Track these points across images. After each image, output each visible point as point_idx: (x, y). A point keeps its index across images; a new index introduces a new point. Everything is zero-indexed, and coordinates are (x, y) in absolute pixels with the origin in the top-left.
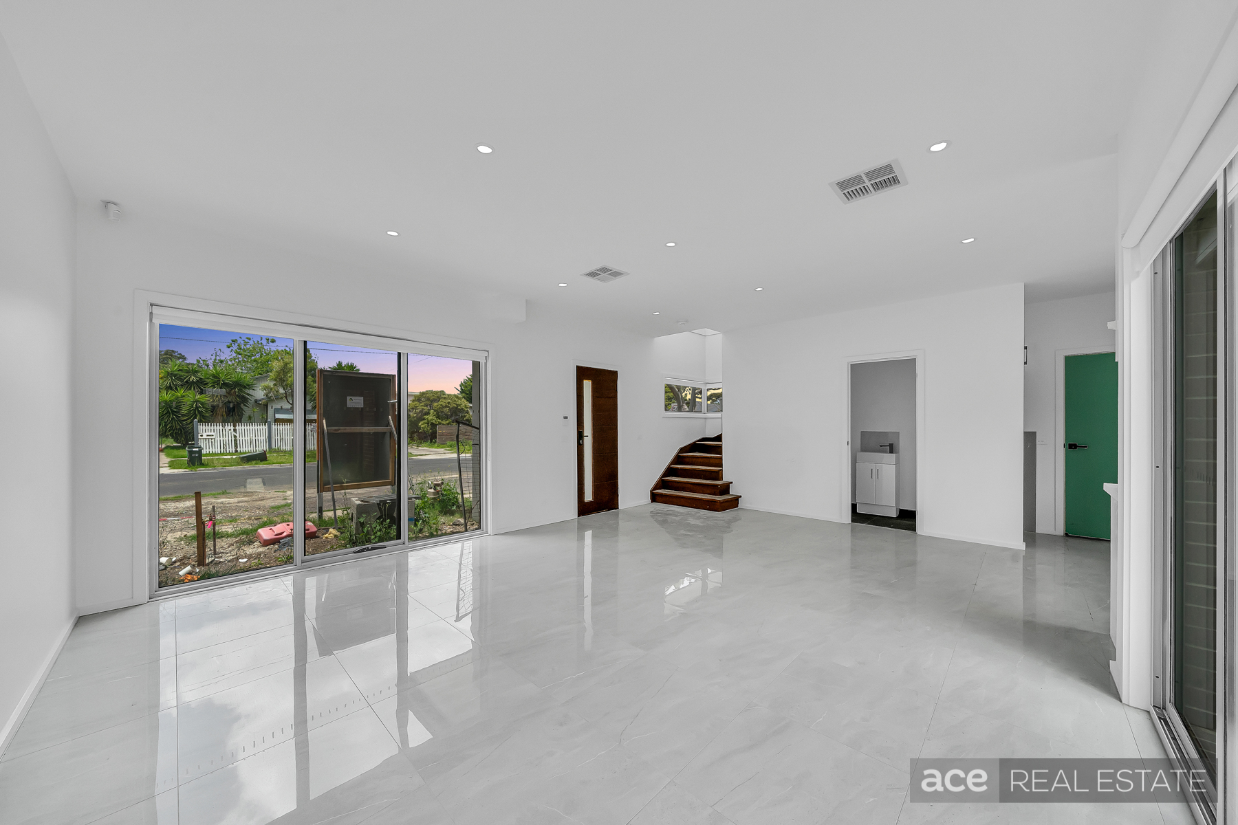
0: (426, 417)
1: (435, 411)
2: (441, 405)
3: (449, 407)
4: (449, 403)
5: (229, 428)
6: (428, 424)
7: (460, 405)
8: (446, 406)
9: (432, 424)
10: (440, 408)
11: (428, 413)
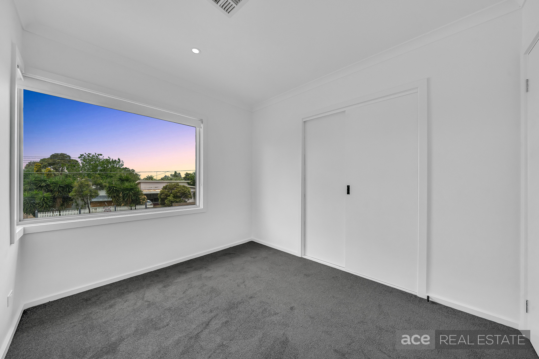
0: (168, 198)
1: (173, 194)
2: (176, 192)
3: (180, 192)
4: (180, 190)
5: (57, 214)
6: (169, 201)
7: (186, 191)
8: (179, 192)
9: (171, 201)
10: (175, 193)
11: (169, 196)
